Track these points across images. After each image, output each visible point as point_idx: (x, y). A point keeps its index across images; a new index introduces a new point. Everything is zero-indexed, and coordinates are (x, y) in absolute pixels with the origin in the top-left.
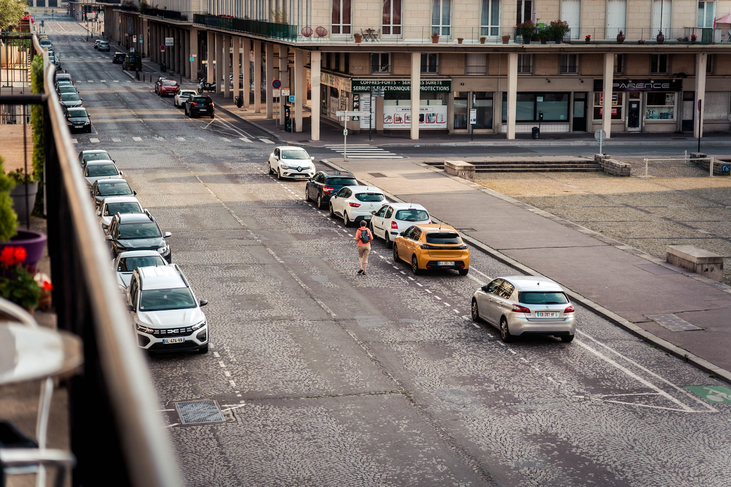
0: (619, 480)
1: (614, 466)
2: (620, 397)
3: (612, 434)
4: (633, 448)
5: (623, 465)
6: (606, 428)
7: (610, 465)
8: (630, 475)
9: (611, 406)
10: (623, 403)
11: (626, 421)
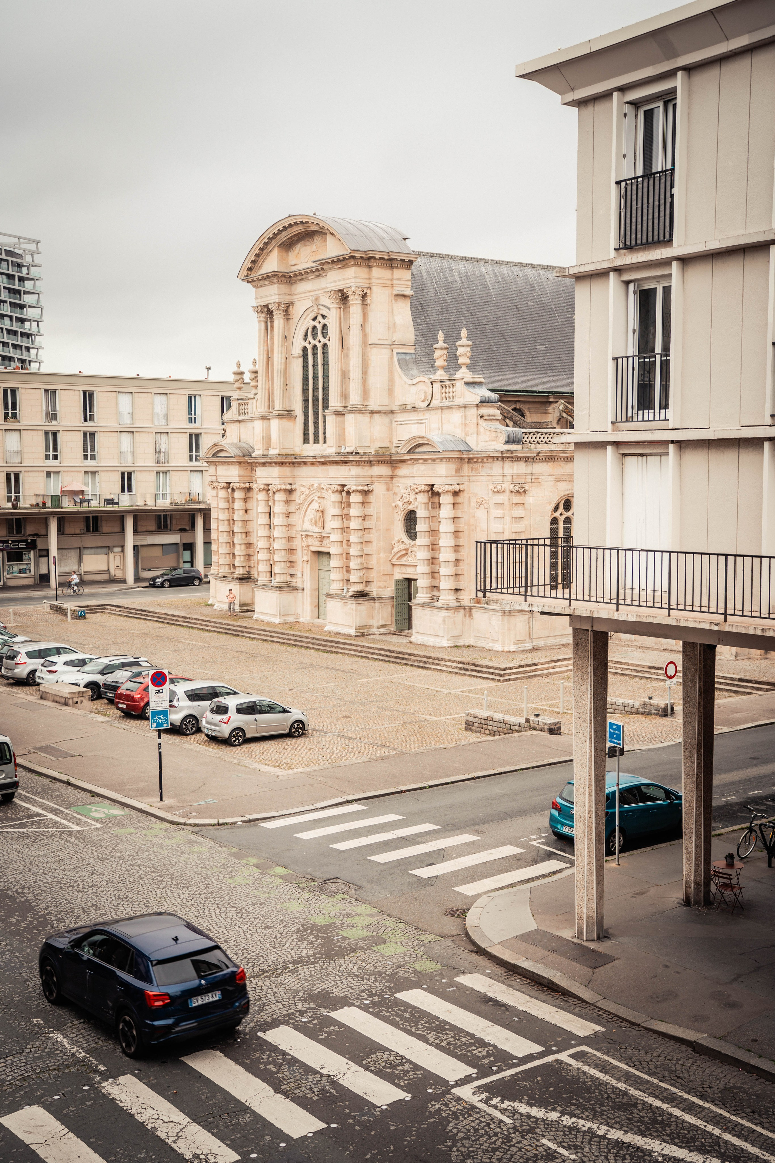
0: (21, 902)
1: (14, 890)
2: (13, 825)
3: (9, 860)
4: (30, 870)
5: (23, 888)
6: (3, 855)
7: (11, 889)
8: (30, 896)
9: (5, 834)
10: (17, 830)
11: (21, 847)
